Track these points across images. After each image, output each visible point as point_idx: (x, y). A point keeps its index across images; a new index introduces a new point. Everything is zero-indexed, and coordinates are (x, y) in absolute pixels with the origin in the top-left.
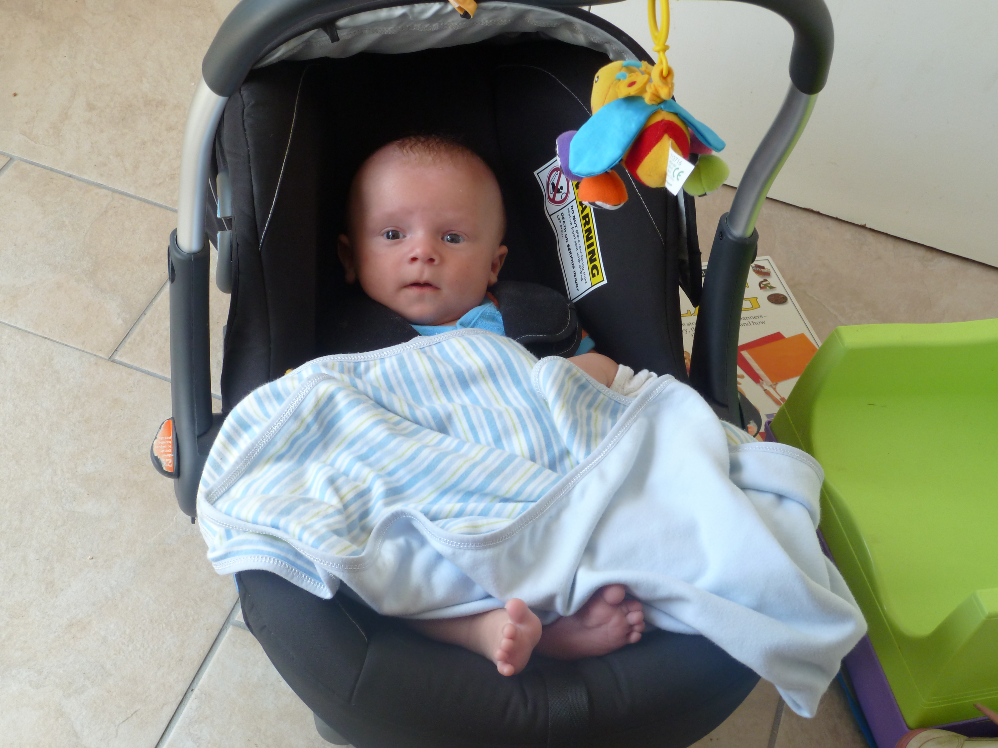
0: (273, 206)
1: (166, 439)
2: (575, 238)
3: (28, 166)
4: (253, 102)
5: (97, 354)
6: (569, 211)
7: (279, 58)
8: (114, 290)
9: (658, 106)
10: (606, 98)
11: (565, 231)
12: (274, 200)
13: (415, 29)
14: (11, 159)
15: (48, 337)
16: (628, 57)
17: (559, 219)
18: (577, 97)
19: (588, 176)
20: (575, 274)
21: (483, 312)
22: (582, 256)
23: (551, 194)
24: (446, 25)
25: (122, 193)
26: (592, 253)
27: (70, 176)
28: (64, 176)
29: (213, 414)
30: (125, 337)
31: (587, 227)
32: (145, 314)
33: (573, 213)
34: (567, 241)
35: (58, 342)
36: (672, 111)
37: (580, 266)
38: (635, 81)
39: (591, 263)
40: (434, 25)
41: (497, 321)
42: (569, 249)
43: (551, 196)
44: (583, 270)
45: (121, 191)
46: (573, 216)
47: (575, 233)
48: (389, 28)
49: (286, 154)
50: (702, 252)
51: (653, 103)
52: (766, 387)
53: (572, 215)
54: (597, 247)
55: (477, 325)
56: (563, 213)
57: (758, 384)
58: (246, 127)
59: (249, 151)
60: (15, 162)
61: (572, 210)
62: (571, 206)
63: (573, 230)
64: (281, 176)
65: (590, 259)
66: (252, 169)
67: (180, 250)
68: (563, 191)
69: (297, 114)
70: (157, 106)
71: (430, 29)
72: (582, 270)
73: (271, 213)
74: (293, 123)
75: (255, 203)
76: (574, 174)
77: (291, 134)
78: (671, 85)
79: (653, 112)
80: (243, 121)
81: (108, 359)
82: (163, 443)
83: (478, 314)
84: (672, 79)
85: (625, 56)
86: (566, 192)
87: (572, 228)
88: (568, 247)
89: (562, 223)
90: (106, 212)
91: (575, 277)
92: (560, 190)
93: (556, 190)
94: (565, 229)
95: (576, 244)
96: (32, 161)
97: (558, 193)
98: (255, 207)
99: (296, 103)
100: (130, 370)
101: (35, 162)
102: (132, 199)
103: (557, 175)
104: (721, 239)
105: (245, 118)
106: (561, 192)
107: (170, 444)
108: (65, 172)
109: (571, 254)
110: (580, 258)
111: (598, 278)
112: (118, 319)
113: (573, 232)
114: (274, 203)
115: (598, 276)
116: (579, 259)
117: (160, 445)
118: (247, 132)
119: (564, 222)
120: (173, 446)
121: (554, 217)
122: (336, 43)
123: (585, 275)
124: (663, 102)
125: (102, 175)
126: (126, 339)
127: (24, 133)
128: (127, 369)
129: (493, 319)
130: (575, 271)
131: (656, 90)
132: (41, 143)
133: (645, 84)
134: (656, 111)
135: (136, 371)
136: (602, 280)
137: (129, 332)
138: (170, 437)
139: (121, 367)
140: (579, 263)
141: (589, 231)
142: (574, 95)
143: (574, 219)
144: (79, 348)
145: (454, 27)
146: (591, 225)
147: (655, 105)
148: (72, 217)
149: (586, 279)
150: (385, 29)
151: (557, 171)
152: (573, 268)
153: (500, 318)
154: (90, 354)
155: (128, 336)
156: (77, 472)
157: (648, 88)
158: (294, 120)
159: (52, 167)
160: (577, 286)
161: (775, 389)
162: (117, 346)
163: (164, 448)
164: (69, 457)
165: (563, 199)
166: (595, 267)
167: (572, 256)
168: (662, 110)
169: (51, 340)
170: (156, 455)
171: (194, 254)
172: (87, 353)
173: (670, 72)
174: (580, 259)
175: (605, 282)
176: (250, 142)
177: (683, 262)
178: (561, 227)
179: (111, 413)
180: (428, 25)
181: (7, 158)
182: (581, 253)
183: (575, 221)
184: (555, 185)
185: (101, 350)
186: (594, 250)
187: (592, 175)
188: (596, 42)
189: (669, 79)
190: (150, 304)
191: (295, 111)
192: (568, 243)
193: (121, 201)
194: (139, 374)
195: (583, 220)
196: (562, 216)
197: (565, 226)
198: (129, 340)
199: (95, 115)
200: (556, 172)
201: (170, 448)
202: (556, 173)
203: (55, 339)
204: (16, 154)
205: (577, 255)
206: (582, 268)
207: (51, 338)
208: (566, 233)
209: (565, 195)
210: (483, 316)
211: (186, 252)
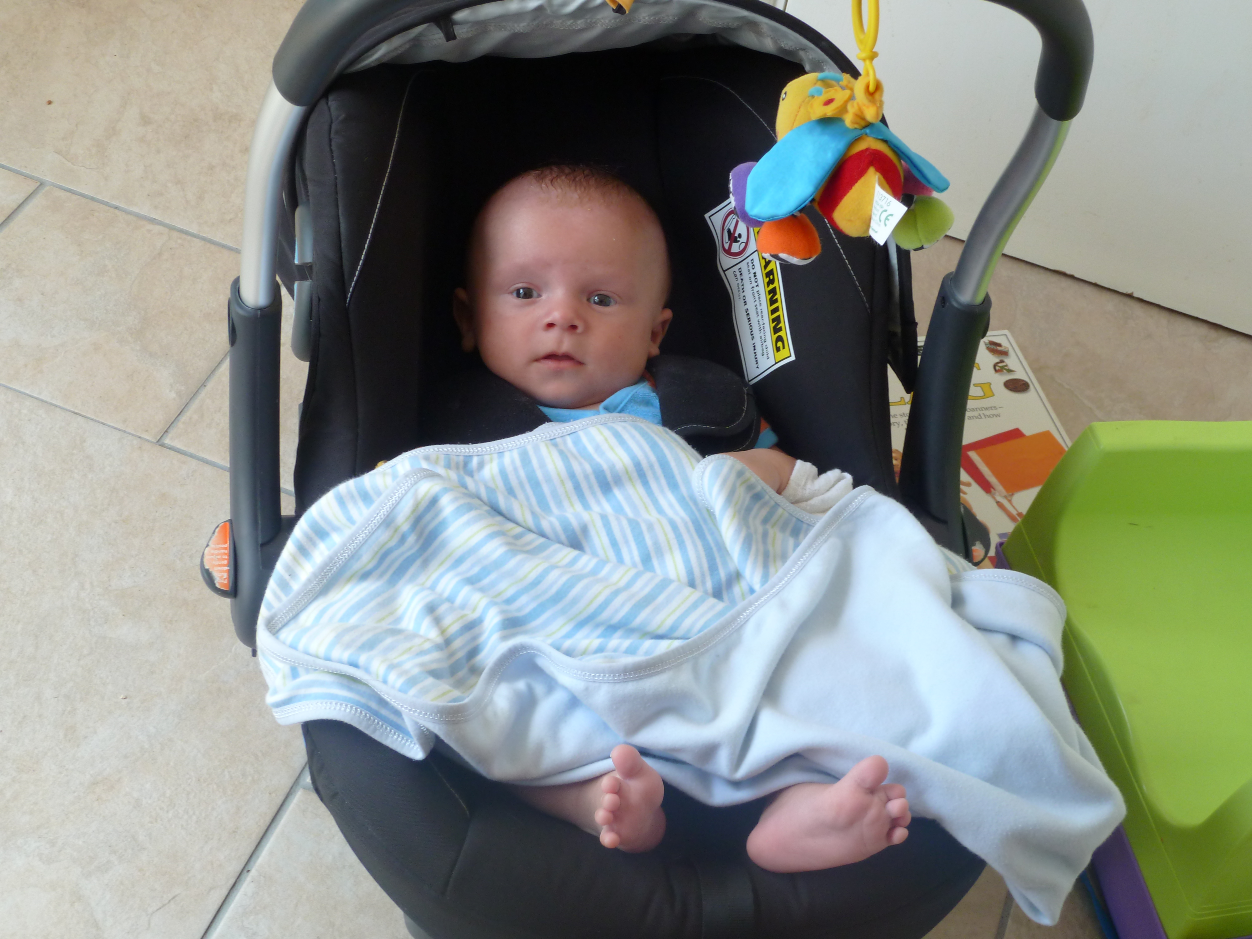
0: (365, 251)
1: (221, 547)
2: (755, 301)
3: (63, 194)
4: (343, 116)
5: (141, 436)
6: (748, 266)
7: (376, 60)
8: (167, 354)
9: (863, 131)
10: (795, 120)
11: (742, 291)
12: (367, 242)
13: (554, 26)
14: (41, 184)
15: (80, 413)
16: (828, 68)
17: (736, 276)
18: (762, 119)
19: (770, 219)
20: (754, 347)
21: (633, 395)
22: (764, 324)
23: (726, 243)
24: (594, 22)
25: (181, 231)
26: (777, 320)
27: (116, 208)
28: (108, 208)
29: (282, 517)
30: (179, 415)
31: (771, 287)
32: (205, 386)
33: (753, 269)
34: (746, 304)
35: (92, 420)
36: (880, 137)
37: (761, 337)
38: (833, 98)
39: (775, 333)
40: (579, 22)
41: (652, 405)
42: (748, 314)
43: (727, 246)
44: (765, 342)
45: (180, 228)
46: (754, 272)
47: (756, 295)
48: (522, 25)
49: (384, 184)
50: (919, 323)
51: (856, 126)
52: (999, 499)
53: (752, 271)
54: (783, 313)
55: (627, 410)
56: (740, 269)
57: (988, 494)
58: (333, 148)
59: (336, 178)
60: (47, 188)
61: (752, 264)
62: (751, 259)
63: (753, 290)
64: (377, 213)
65: (775, 328)
66: (339, 202)
67: (243, 304)
68: (741, 240)
69: (400, 133)
70: (230, 121)
71: (574, 27)
72: (763, 342)
73: (362, 258)
74: (395, 143)
75: (343, 245)
76: (752, 217)
77: (391, 159)
78: (880, 104)
79: (855, 138)
80: (330, 140)
81: (155, 441)
82: (216, 552)
83: (627, 396)
84: (881, 96)
85: (825, 67)
86: (745, 241)
87: (752, 288)
88: (746, 312)
89: (740, 281)
90: (160, 254)
91: (755, 351)
92: (737, 239)
93: (733, 238)
94: (743, 289)
95: (757, 308)
96: (68, 187)
97: (734, 242)
98: (343, 251)
99: (400, 119)
100: (183, 458)
101: (71, 188)
102: (194, 239)
103: (734, 220)
104: (943, 306)
105: (332, 136)
106: (739, 241)
107: (225, 554)
108: (109, 202)
109: (750, 321)
110: (762, 326)
111: (784, 353)
112: (170, 391)
113: (753, 293)
114: (367, 246)
115: (784, 350)
116: (760, 328)
117: (213, 554)
118: (335, 155)
119: (742, 279)
120: (229, 556)
121: (729, 273)
122: (452, 43)
123: (767, 348)
124: (869, 125)
125: (156, 207)
126: (180, 417)
127: (59, 152)
128: (179, 456)
129: (647, 403)
130: (754, 344)
131: (860, 110)
132: (80, 165)
133: (846, 103)
134: (860, 136)
135: (191, 458)
136: (788, 355)
137: (183, 409)
138: (226, 545)
139: (172, 452)
140: (760, 333)
141: (773, 292)
142: (758, 116)
143: (755, 276)
144: (119, 427)
145: (605, 25)
146: (776, 284)
147: (859, 129)
148: (116, 260)
149: (768, 354)
150: (516, 25)
152: (752, 339)
153: (657, 402)
154: (133, 435)
155: (182, 414)
156: (110, 586)
157: (849, 108)
158: (396, 140)
159: (93, 196)
160: (757, 363)
161: (1010, 501)
162: (168, 426)
163: (218, 559)
164: (101, 566)
165: (741, 251)
166: (780, 339)
167: (750, 324)
168: (868, 136)
169: (83, 416)
170: (207, 567)
171: (261, 309)
172: (130, 434)
173: (878, 87)
174: (762, 328)
175: (793, 358)
176: (338, 168)
177: (894, 334)
178: (738, 286)
179: (157, 512)
180: (571, 21)
181: (36, 182)
182: (763, 320)
183: (756, 279)
184: (732, 232)
185: (147, 431)
186: (779, 316)
187: (776, 218)
188: (787, 48)
189: (877, 96)
190: (212, 373)
191: (398, 129)
192: (746, 307)
193: (179, 241)
194: (194, 462)
195: (767, 277)
196: (740, 272)
197: (743, 285)
198: (184, 418)
199: (151, 130)
200: (733, 214)
201: (225, 559)
202: (733, 216)
203: (89, 416)
204: (48, 178)
205: (758, 322)
206: (764, 339)
207: (84, 414)
208: (744, 294)
209: (743, 245)
210: (634, 400)
211: (251, 307)
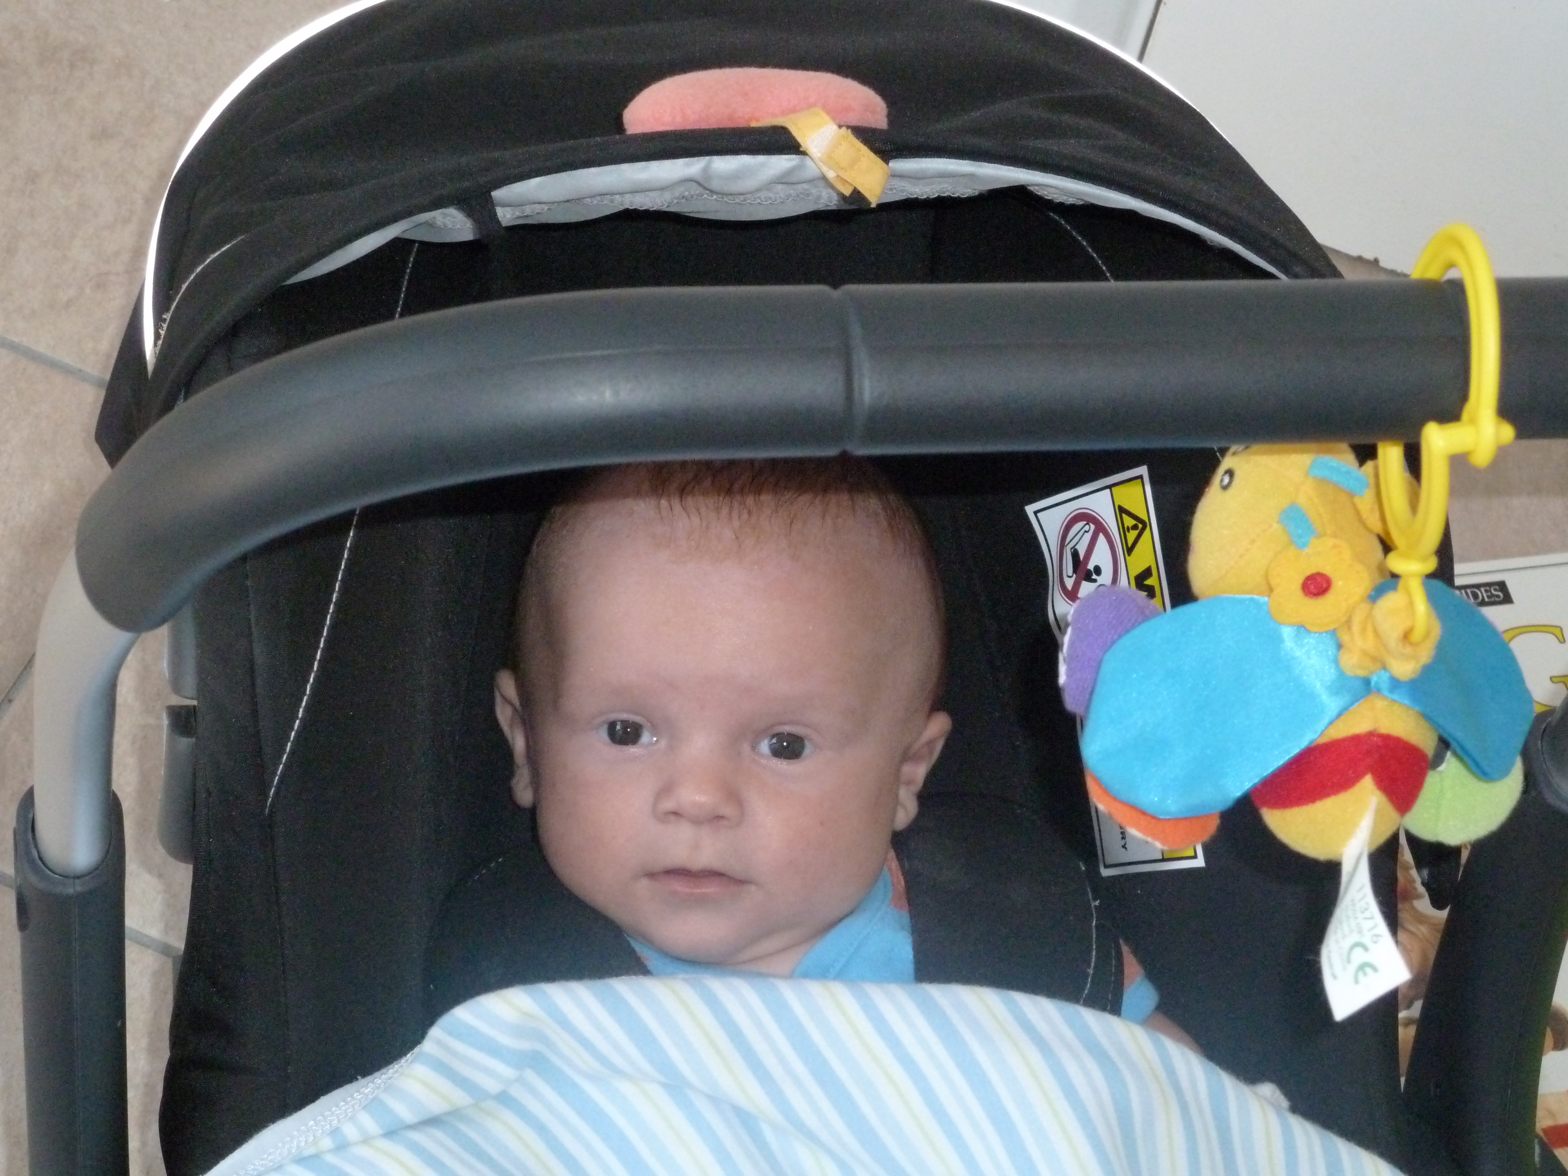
0: (306, 697)
12: (312, 679)
23: (1068, 576)
43: (1069, 583)
67: (43, 867)
68: (1100, 580)
70: (72, 66)
73: (300, 714)
92: (1092, 575)
93: (1083, 571)
97: (1085, 581)
98: (258, 697)
103: (1086, 533)
106: (1095, 581)
114: (311, 689)
151: (1087, 524)
184: (1081, 558)
200: (1085, 522)
202: (1085, 527)
211: (58, 871)
